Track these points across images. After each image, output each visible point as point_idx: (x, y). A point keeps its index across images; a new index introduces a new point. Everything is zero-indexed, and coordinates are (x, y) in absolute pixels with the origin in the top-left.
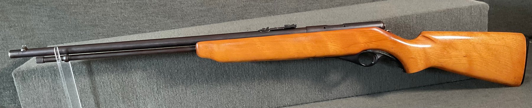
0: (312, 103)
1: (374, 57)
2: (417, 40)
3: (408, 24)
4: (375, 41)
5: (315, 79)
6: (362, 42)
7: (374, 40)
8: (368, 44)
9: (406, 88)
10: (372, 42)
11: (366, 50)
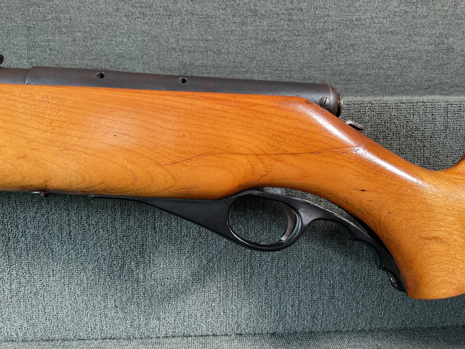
0: (96, 339)
1: (289, 218)
2: (457, 174)
3: (417, 129)
4: (295, 151)
5: (105, 267)
6: (241, 150)
7: (290, 150)
8: (267, 160)
9: (390, 327)
10: (283, 157)
11: (260, 187)
